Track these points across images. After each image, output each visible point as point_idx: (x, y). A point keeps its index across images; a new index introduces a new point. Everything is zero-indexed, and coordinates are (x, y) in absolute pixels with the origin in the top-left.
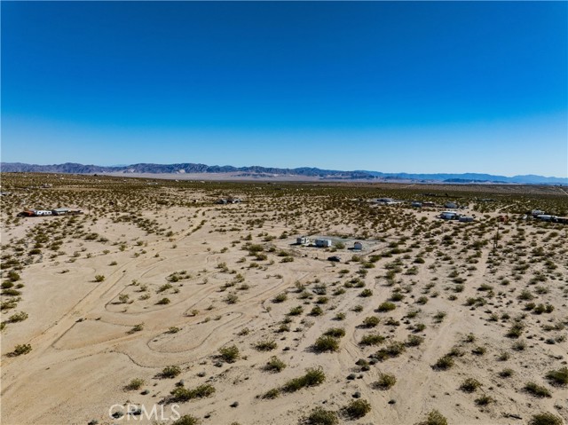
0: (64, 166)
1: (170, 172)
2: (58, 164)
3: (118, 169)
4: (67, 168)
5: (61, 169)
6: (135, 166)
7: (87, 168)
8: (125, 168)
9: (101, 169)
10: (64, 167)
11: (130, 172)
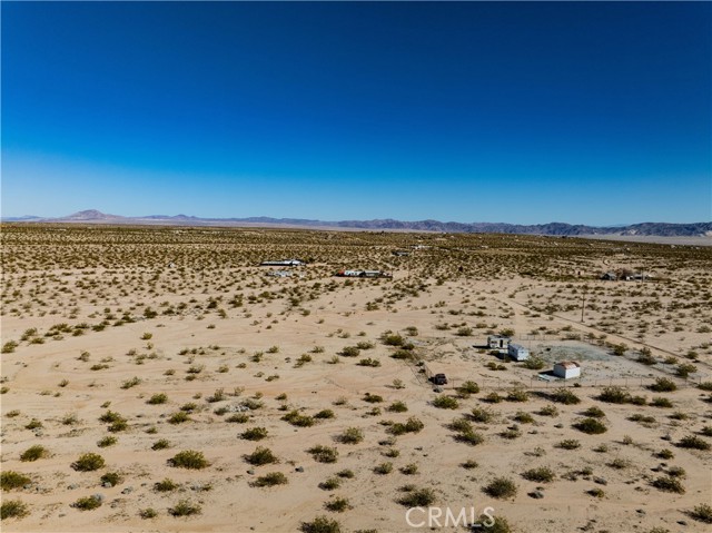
0: (548, 226)
1: (690, 234)
2: (543, 224)
3: (614, 230)
4: (552, 229)
5: (546, 230)
6: (639, 227)
7: (576, 229)
8: (624, 228)
9: (591, 230)
10: (549, 228)
11: (630, 234)
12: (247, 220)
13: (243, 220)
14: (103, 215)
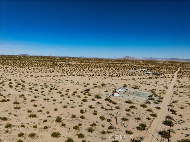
12: (170, 59)
13: (169, 59)
14: (131, 57)
